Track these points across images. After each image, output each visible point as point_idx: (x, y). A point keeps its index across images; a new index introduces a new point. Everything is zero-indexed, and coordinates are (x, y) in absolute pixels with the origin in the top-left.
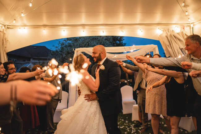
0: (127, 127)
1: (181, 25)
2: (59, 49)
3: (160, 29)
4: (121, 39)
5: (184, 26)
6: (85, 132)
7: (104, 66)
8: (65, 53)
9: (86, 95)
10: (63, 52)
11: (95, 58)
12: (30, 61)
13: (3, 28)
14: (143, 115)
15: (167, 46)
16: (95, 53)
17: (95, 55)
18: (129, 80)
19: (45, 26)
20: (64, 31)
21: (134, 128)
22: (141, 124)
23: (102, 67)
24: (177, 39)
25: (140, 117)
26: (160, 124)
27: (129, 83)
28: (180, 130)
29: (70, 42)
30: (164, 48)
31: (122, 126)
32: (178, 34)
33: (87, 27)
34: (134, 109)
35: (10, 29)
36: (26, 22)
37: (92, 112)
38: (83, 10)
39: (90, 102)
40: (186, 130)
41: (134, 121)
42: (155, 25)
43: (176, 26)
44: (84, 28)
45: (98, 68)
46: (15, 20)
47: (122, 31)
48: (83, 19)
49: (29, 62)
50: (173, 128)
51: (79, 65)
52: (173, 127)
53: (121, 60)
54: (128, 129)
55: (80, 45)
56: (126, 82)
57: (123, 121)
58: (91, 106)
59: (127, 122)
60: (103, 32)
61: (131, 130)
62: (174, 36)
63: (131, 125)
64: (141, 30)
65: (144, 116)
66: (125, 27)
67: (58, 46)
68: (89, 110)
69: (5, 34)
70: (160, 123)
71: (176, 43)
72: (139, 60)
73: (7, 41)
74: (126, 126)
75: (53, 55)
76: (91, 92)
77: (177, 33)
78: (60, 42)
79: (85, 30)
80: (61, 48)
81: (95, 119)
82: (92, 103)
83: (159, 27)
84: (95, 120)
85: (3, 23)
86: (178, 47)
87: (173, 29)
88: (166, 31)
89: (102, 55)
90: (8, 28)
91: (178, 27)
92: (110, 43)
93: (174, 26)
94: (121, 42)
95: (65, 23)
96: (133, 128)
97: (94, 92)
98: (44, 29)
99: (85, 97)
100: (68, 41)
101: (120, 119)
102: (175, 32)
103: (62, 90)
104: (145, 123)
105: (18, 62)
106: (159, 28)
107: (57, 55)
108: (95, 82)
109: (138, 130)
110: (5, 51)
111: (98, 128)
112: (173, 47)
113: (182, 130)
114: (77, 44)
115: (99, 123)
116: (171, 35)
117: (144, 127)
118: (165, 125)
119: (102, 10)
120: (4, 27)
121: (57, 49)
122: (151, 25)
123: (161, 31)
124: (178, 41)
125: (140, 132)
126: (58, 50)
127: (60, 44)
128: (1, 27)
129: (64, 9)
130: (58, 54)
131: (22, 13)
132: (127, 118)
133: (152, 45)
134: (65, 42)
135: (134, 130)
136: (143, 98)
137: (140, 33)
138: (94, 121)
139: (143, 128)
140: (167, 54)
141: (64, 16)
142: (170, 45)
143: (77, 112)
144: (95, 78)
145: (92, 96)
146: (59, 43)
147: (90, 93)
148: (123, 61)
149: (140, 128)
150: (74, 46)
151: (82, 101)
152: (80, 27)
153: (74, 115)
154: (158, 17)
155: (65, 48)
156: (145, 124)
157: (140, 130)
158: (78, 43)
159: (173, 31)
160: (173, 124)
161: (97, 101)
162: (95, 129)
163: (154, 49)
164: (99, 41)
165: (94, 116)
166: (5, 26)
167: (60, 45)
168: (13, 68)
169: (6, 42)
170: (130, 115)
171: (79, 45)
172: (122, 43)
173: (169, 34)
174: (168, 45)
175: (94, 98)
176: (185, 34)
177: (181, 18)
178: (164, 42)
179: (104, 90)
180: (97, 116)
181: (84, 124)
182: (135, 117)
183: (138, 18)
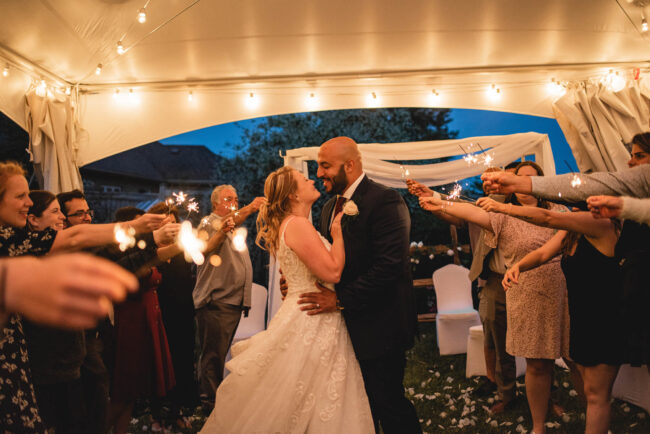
0: (448, 396)
1: (628, 65)
2: (244, 153)
3: (558, 83)
4: (442, 119)
5: (638, 70)
6: (304, 411)
7: (355, 203)
8: (263, 165)
9: (303, 296)
10: (257, 163)
11: (328, 179)
12: (158, 191)
13: (68, 92)
14: (498, 358)
15: (582, 137)
16: (325, 165)
17: (326, 171)
18: (459, 249)
19: (192, 82)
20: (252, 95)
21: (472, 400)
22: (494, 387)
23: (351, 208)
24: (615, 114)
25: (490, 363)
26: (553, 388)
27: (460, 258)
28: (623, 409)
29: (279, 130)
30: (572, 144)
31: (433, 394)
32: (618, 95)
33: (322, 83)
34: (472, 338)
35: (87, 96)
36: (135, 71)
37: (323, 348)
38: (310, 27)
39: (318, 318)
40: (641, 410)
41: (474, 377)
42: (542, 70)
43: (611, 71)
44: (314, 86)
45: (339, 209)
46: (100, 66)
47: (434, 91)
48: (311, 58)
49: (154, 194)
50: (593, 402)
51: (279, 202)
52: (592, 397)
53: (427, 185)
54: (451, 402)
55: (307, 138)
56: (450, 252)
57: (439, 379)
58: (319, 329)
59: (450, 380)
60: (373, 97)
61: (460, 404)
62: (604, 103)
63: (463, 391)
64: (497, 87)
65: (502, 362)
66: (445, 77)
67: (242, 144)
68: (314, 340)
69: (73, 109)
70: (556, 383)
71: (611, 124)
72: (496, 185)
73: (79, 131)
74: (446, 391)
75: (227, 171)
76: (320, 285)
77: (615, 94)
78: (247, 131)
79: (316, 92)
80: (250, 150)
81: (332, 369)
82: (322, 320)
83: (555, 74)
84: (334, 373)
85: (68, 77)
86: (619, 139)
87: (602, 81)
88: (577, 87)
89: (350, 170)
90: (83, 92)
91: (617, 73)
92: (404, 132)
93: (606, 70)
94: (443, 127)
95: (254, 72)
96: (468, 401)
97: (330, 287)
98: (191, 93)
99: (301, 302)
100: (273, 129)
101: (428, 369)
102: (609, 89)
103: (255, 281)
104: (505, 385)
105: (122, 196)
106: (553, 80)
107: (238, 173)
108: (331, 254)
109: (484, 407)
110: (74, 162)
111: (344, 399)
112: (602, 141)
113: (627, 410)
114: (299, 138)
115: (346, 382)
116: (593, 102)
117: (502, 395)
118: (573, 393)
119: (369, 25)
120: (72, 88)
121: (240, 152)
122: (530, 71)
123: (560, 87)
124: (619, 120)
125: (490, 411)
126: (243, 156)
127: (248, 136)
128: (62, 88)
129: (251, 28)
130: (242, 170)
131: (119, 43)
132: (452, 367)
133: (533, 135)
134: (262, 131)
135: (469, 406)
136: (497, 303)
137: (494, 96)
138: (329, 377)
139: (501, 401)
140: (581, 162)
141: (252, 50)
142: (592, 131)
143: (278, 348)
144: (331, 241)
145: (323, 299)
146: (243, 135)
147: (315, 289)
148: (432, 188)
149: (491, 400)
150: (290, 142)
151: (290, 314)
152: (302, 83)
153: (268, 357)
154: (550, 45)
155: (263, 150)
156: (507, 388)
157: (490, 406)
158: (302, 134)
159: (600, 86)
160: (592, 390)
161: (339, 314)
162: (333, 402)
163: (539, 146)
164: (369, 124)
165: (332, 361)
166: (72, 85)
167: (248, 140)
168: (82, 211)
169: (77, 134)
170: (460, 359)
171: (304, 140)
172: (446, 130)
173: (587, 97)
174: (585, 134)
175: (329, 304)
176: (642, 96)
177: (629, 45)
178: (572, 124)
179: (360, 280)
180: (340, 360)
181: (298, 385)
182: (477, 365)
183: (487, 47)
